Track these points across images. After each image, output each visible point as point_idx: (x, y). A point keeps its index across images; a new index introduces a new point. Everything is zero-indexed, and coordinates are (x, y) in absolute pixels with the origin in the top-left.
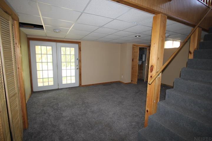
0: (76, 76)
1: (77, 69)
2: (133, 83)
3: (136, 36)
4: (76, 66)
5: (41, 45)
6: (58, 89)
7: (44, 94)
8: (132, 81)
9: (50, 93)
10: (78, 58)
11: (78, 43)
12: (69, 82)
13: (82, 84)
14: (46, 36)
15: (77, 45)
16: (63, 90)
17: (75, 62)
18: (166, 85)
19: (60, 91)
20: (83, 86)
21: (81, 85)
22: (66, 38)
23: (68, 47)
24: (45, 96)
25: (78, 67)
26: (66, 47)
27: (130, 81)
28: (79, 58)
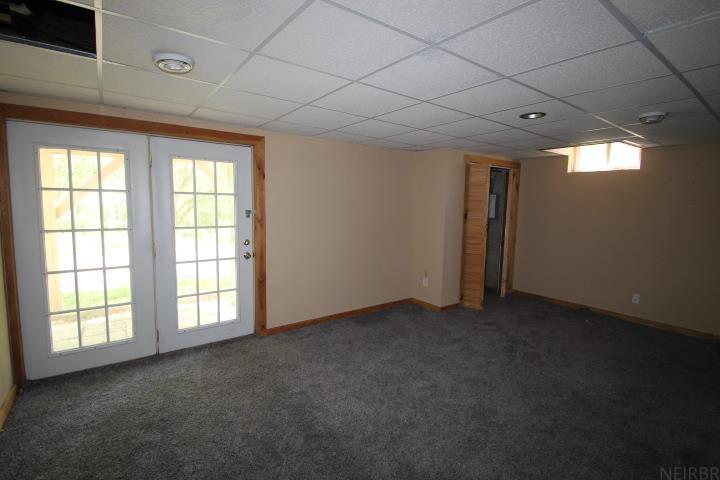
0: (239, 290)
1: (247, 257)
2: (467, 304)
3: (522, 117)
4: (242, 242)
5: (69, 147)
6: (157, 358)
7: (85, 395)
8: (462, 298)
9: (120, 386)
10: (250, 208)
11: (254, 141)
12: (209, 318)
13: (270, 325)
14: (101, 102)
15: (246, 153)
16: (185, 360)
17: (238, 227)
18: (587, 308)
19: (171, 370)
20: (274, 331)
21: (264, 327)
22: (197, 114)
23: (206, 159)
24: (95, 406)
25: (250, 249)
26: (194, 157)
27: (456, 301)
28: (255, 208)
